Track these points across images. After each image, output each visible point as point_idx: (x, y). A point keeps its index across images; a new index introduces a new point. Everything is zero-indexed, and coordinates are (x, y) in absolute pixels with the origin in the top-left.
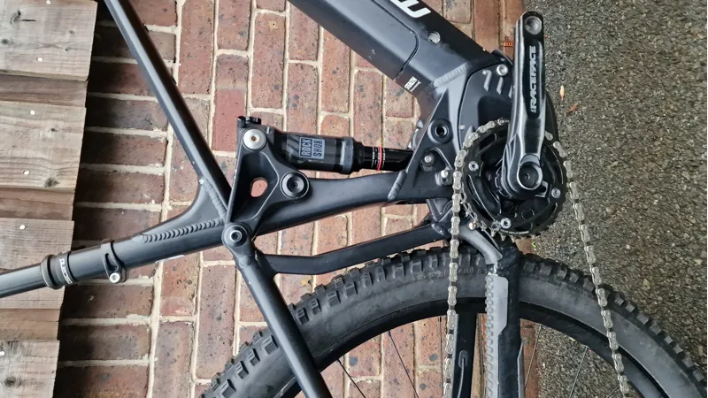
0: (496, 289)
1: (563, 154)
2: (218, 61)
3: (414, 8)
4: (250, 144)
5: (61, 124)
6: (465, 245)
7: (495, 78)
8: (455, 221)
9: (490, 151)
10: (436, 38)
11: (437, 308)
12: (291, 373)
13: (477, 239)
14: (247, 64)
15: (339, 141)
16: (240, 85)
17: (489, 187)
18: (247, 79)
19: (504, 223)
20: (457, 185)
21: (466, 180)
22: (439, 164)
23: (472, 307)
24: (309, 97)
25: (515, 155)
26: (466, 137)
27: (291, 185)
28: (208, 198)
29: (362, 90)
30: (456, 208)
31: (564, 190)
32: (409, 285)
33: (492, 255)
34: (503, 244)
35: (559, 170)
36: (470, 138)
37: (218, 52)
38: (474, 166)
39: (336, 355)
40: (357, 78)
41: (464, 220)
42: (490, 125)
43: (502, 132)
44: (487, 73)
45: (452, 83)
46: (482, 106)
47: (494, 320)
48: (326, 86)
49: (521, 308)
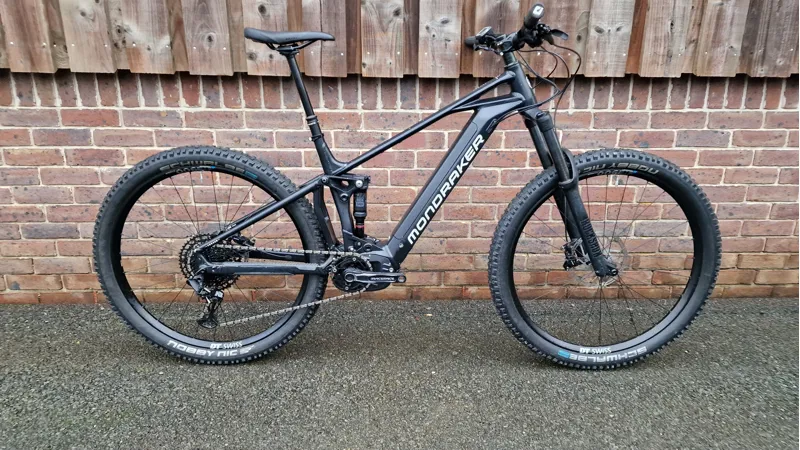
0: (312, 267)
1: (362, 291)
2: (441, 133)
3: (412, 238)
4: (358, 182)
5: (393, 67)
6: (328, 256)
7: (388, 267)
8: (335, 253)
9: (361, 265)
10: (401, 246)
11: (305, 247)
12: (282, 199)
13: (329, 260)
14: (440, 148)
15: (365, 211)
16: (428, 145)
17: (348, 266)
18: (432, 148)
19: (335, 270)
20: (347, 254)
21: (349, 257)
22: (355, 247)
23: (306, 259)
25: (357, 273)
26: (365, 257)
27: (344, 197)
28: (339, 167)
30: (339, 253)
31: (348, 291)
32: (313, 237)
33: (323, 265)
34: (328, 268)
35: (355, 290)
36: (365, 259)
37: (446, 133)
38: (354, 259)
39: (287, 211)
41: (336, 256)
42: (370, 265)
43: (368, 269)
44: (389, 264)
45: (386, 252)
46: (377, 262)
47: (301, 266)
49: (307, 275)
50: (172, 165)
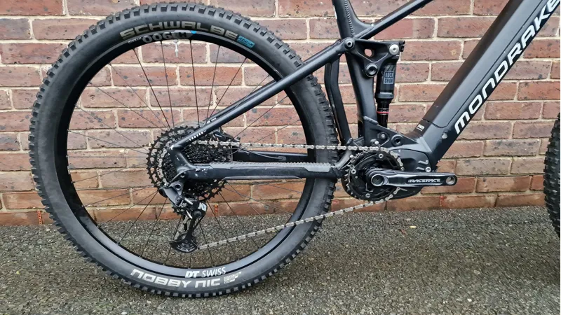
0: (324, 167)
1: (387, 199)
2: (431, 19)
3: (460, 125)
4: (392, 48)
6: (341, 153)
7: (424, 166)
8: (355, 148)
9: (389, 163)
10: (444, 137)
11: (310, 139)
13: (345, 159)
14: (429, 37)
15: (392, 91)
16: (416, 34)
17: (371, 165)
18: (420, 38)
19: (353, 170)
20: (372, 149)
21: (374, 153)
22: (381, 141)
23: (311, 157)
24: (408, 77)
25: (388, 174)
26: (396, 153)
27: (372, 69)
28: (365, 28)
29: (413, 109)
30: (361, 148)
31: (369, 200)
32: (322, 125)
33: (339, 165)
34: (345, 168)
35: (378, 198)
36: (395, 155)
37: (436, 19)
38: (381, 156)
39: (290, 95)
40: (420, 106)
41: (354, 153)
42: (401, 164)
43: (398, 169)
44: (427, 162)
45: (423, 145)
46: (410, 160)
47: (310, 167)
48: (416, 87)
49: (312, 180)
50: (137, 29)
